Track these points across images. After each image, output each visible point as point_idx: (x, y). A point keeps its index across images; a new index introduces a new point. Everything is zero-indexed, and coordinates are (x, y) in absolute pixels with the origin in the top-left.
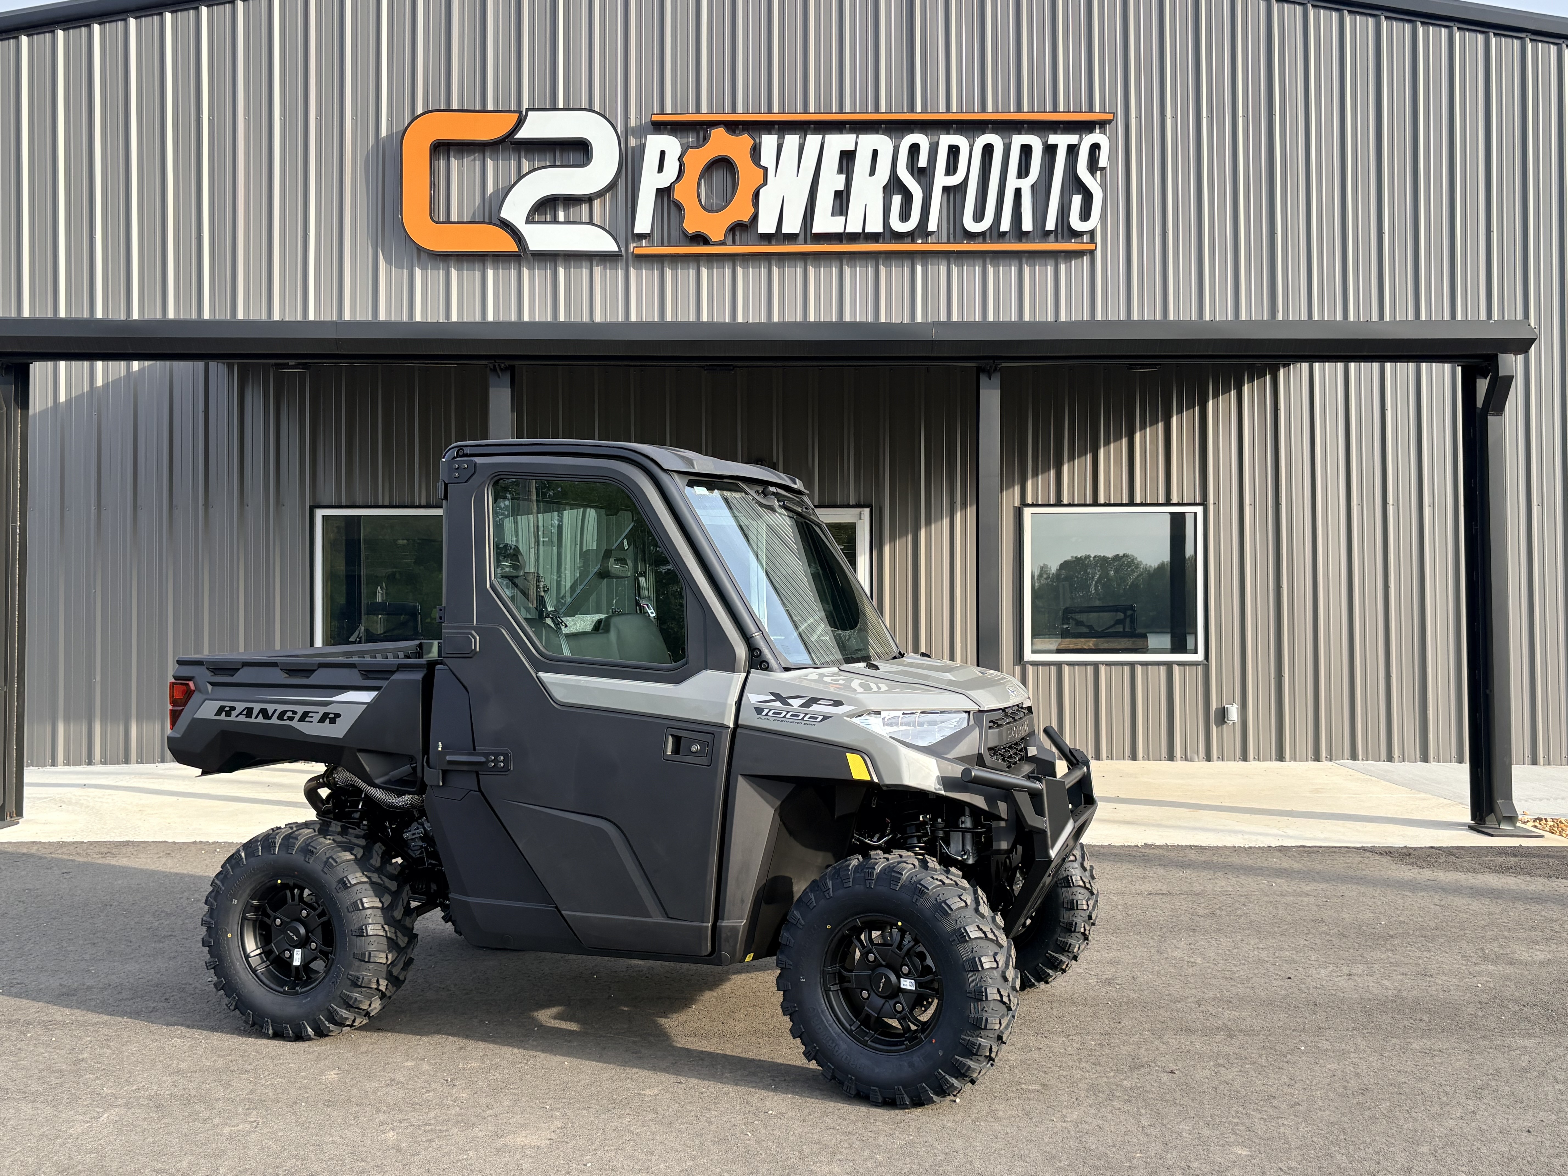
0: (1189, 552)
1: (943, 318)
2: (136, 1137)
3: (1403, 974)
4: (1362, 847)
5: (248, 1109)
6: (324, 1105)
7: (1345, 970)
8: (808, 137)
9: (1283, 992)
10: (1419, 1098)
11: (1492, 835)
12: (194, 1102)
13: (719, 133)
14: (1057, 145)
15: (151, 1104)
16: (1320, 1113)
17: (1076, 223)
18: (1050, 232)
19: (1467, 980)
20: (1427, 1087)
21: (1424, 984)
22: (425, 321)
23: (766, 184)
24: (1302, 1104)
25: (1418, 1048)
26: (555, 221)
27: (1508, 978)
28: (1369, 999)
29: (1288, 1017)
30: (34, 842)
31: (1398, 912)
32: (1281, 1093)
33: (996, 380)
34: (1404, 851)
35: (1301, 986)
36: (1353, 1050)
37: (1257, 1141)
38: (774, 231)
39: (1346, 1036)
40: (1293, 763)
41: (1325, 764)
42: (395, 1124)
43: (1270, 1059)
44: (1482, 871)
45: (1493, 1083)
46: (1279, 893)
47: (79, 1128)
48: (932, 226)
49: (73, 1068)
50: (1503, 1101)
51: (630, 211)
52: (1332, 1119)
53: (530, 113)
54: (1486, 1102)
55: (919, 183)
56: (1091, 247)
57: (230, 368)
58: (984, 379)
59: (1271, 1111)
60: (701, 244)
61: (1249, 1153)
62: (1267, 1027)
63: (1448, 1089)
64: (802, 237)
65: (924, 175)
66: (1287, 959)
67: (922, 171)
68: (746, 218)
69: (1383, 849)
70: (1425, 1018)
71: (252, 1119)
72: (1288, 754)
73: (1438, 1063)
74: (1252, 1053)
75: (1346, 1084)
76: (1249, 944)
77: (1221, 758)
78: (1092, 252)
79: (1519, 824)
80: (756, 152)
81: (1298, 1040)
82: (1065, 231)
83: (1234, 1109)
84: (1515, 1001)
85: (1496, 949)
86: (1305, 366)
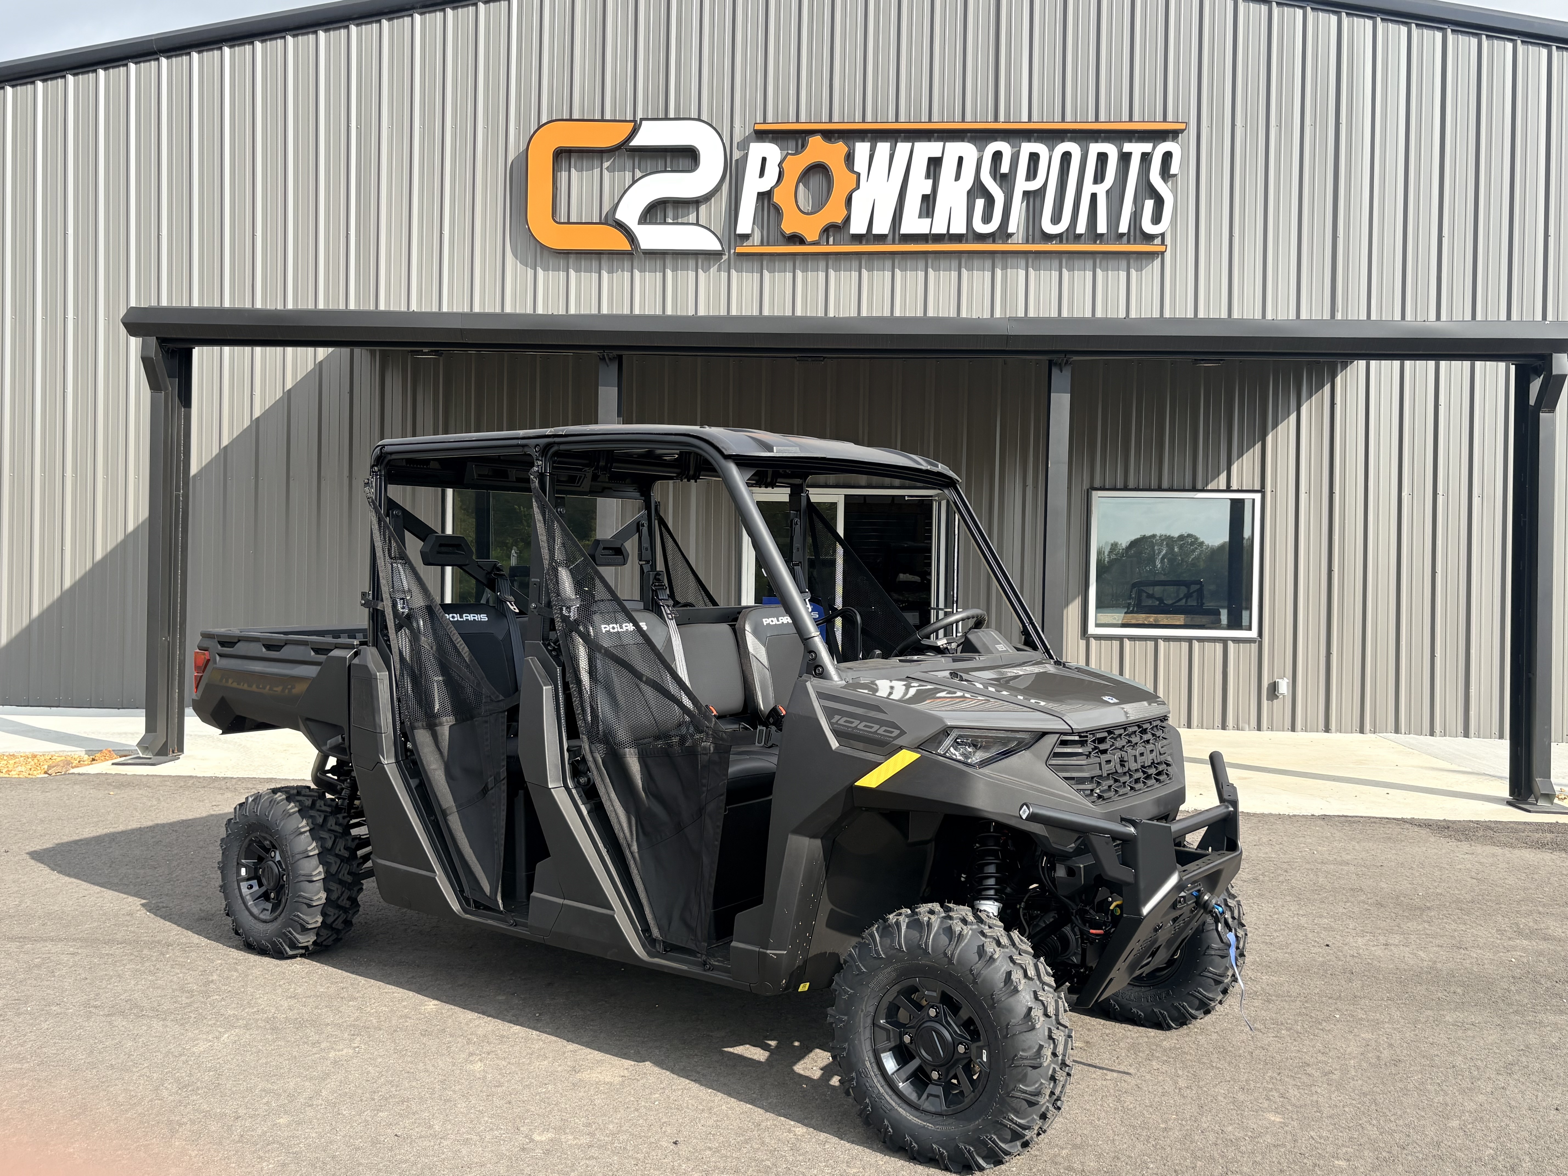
0: (1247, 534)
1: (1021, 314)
2: (252, 1057)
3: (1439, 946)
4: (1402, 818)
5: (354, 1035)
6: (421, 1034)
7: (1382, 939)
8: (899, 144)
9: (1321, 959)
10: (1450, 1071)
11: (1529, 811)
12: (306, 1026)
13: (815, 141)
14: (1131, 153)
15: (268, 1027)
16: (1352, 1083)
17: (1148, 227)
18: (1123, 235)
19: (1501, 954)
20: (1459, 1061)
21: (1459, 957)
22: (546, 313)
23: (859, 188)
24: (1336, 1072)
25: (1451, 1020)
26: (665, 223)
27: (1541, 954)
28: (1405, 970)
29: (1324, 985)
30: (190, 776)
31: (1436, 884)
32: (1316, 1060)
33: (1067, 373)
34: (1443, 823)
35: (1339, 953)
36: (1387, 1020)
37: (1290, 1108)
38: (865, 232)
39: (1381, 1006)
40: (1338, 734)
41: (1369, 737)
42: (483, 1055)
43: (1306, 1026)
44: (1519, 845)
45: (1524, 1059)
46: (1319, 861)
47: (202, 1046)
48: (1012, 228)
49: (203, 988)
50: (1533, 1078)
51: (733, 213)
52: (1365, 1089)
53: (644, 122)
54: (1517, 1078)
55: (1001, 187)
56: (1162, 248)
57: (373, 354)
58: (1055, 371)
59: (1305, 1078)
60: (798, 243)
61: (1282, 1120)
62: (1304, 993)
63: (1479, 1063)
64: (890, 237)
65: (1006, 181)
66: (1325, 926)
67: (1004, 176)
68: (839, 220)
69: (1422, 821)
70: (1459, 990)
71: (356, 1045)
72: (1333, 725)
73: (1469, 1037)
74: (1289, 1019)
75: (1378, 1054)
76: (1289, 910)
77: (1271, 728)
78: (1163, 253)
79: (1556, 801)
80: (849, 159)
81: (1333, 1007)
82: (1138, 233)
83: (1269, 1074)
84: (1549, 978)
85: (1531, 924)
86: (1362, 363)
